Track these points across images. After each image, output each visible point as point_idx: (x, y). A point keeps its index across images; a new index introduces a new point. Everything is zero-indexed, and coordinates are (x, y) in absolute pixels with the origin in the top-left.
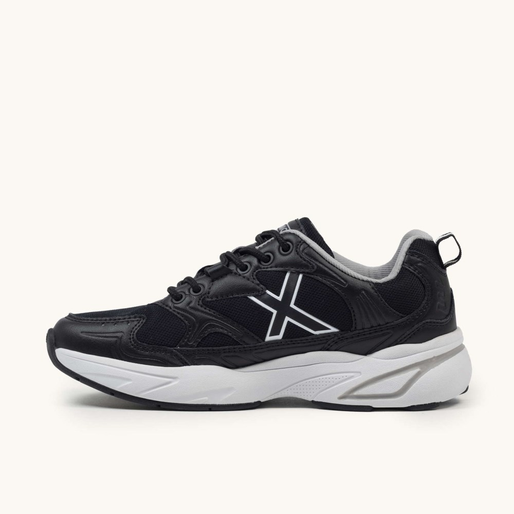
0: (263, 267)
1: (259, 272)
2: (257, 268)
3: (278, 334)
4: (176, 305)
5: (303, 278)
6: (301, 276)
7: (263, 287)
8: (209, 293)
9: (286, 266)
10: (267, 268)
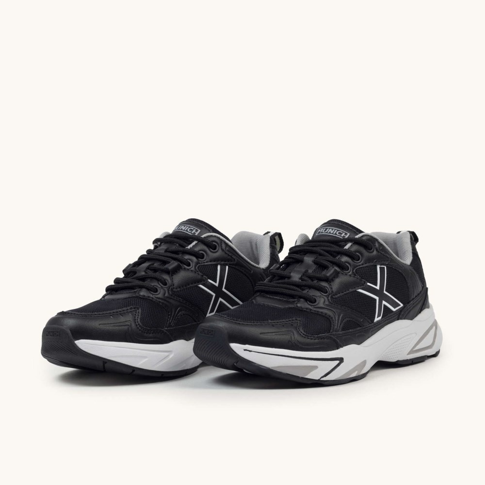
0: (201, 262)
1: (199, 266)
2: (197, 263)
3: (213, 312)
4: (156, 296)
5: (228, 268)
6: (227, 267)
7: (206, 277)
8: (173, 285)
9: (218, 260)
10: (204, 263)
